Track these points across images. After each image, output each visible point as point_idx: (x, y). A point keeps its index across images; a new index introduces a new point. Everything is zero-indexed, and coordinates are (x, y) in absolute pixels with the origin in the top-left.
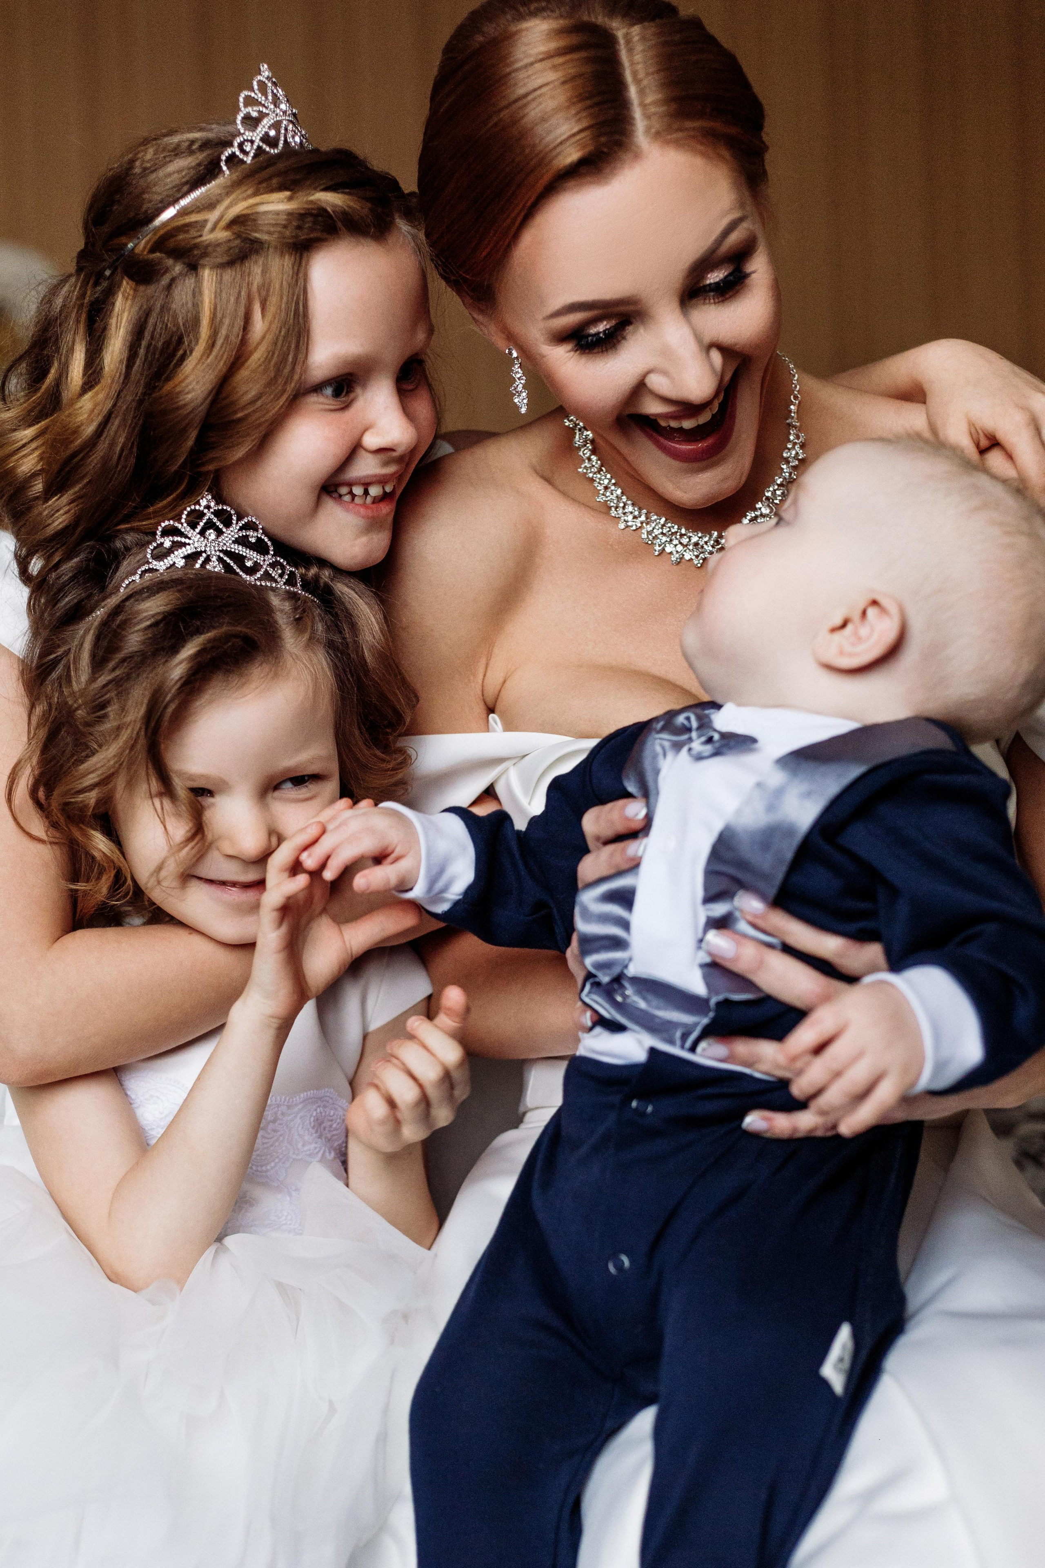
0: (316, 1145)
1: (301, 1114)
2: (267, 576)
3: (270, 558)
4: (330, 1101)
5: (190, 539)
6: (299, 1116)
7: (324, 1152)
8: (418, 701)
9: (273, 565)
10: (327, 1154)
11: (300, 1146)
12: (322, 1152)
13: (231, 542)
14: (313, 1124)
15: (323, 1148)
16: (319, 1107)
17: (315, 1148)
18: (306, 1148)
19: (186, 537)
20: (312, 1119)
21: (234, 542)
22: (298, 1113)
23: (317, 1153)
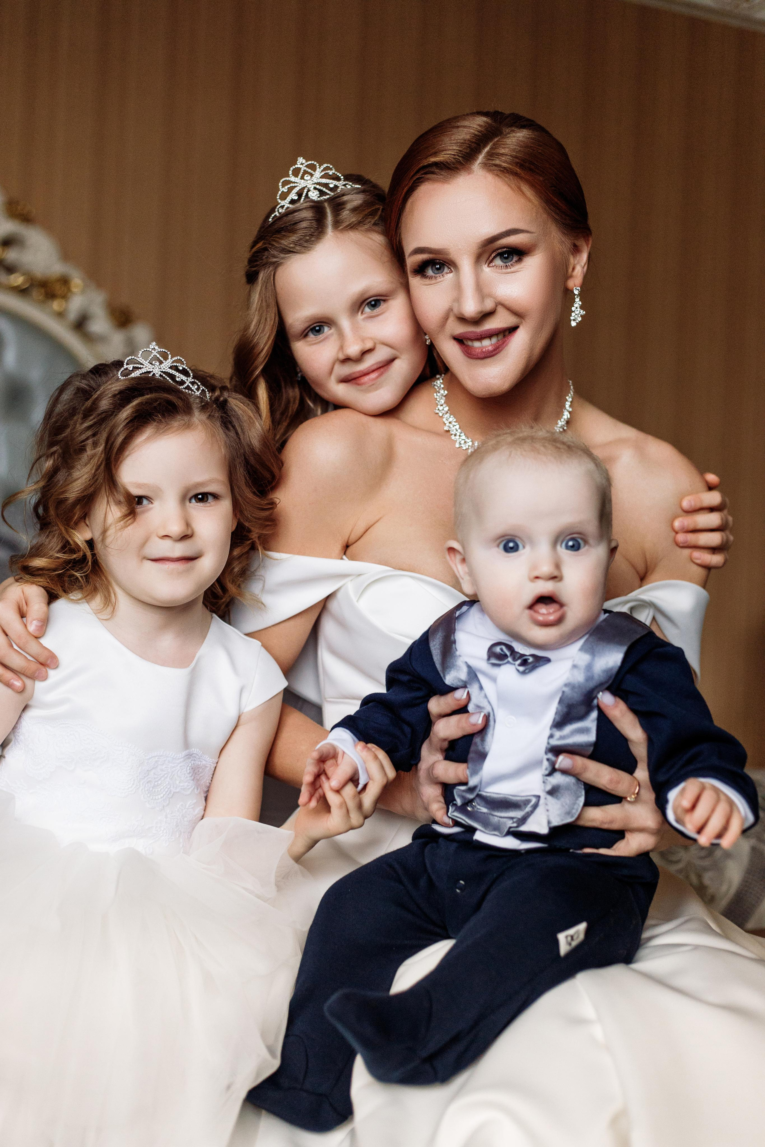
0: (189, 784)
1: (182, 764)
2: (188, 388)
3: (190, 379)
4: (197, 757)
5: (143, 365)
6: (180, 765)
7: (194, 789)
8: (283, 465)
9: (193, 383)
10: (196, 790)
11: (177, 782)
12: (192, 788)
13: (168, 367)
14: (188, 771)
15: (194, 787)
16: (192, 760)
17: (188, 786)
18: (181, 784)
19: (141, 364)
20: (188, 768)
21: (169, 368)
22: (179, 764)
23: (189, 789)
